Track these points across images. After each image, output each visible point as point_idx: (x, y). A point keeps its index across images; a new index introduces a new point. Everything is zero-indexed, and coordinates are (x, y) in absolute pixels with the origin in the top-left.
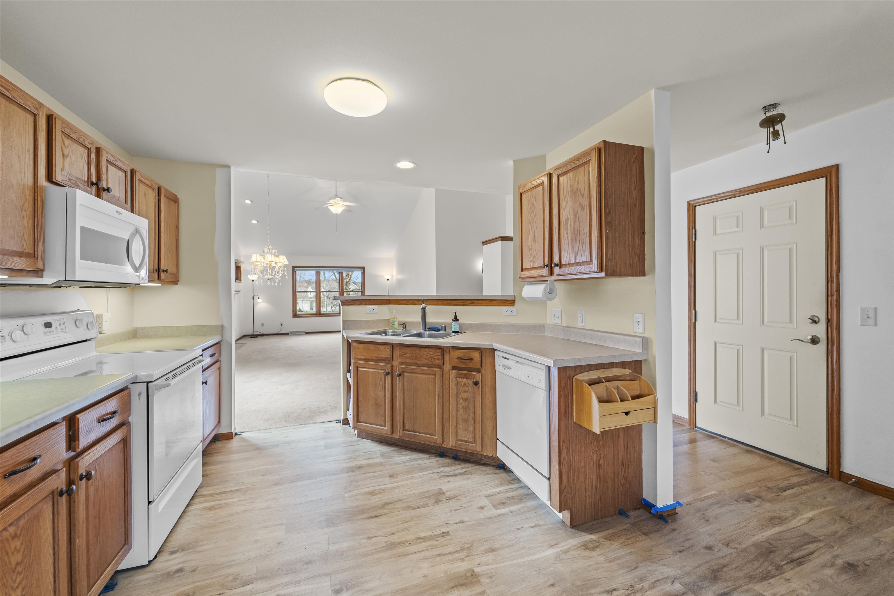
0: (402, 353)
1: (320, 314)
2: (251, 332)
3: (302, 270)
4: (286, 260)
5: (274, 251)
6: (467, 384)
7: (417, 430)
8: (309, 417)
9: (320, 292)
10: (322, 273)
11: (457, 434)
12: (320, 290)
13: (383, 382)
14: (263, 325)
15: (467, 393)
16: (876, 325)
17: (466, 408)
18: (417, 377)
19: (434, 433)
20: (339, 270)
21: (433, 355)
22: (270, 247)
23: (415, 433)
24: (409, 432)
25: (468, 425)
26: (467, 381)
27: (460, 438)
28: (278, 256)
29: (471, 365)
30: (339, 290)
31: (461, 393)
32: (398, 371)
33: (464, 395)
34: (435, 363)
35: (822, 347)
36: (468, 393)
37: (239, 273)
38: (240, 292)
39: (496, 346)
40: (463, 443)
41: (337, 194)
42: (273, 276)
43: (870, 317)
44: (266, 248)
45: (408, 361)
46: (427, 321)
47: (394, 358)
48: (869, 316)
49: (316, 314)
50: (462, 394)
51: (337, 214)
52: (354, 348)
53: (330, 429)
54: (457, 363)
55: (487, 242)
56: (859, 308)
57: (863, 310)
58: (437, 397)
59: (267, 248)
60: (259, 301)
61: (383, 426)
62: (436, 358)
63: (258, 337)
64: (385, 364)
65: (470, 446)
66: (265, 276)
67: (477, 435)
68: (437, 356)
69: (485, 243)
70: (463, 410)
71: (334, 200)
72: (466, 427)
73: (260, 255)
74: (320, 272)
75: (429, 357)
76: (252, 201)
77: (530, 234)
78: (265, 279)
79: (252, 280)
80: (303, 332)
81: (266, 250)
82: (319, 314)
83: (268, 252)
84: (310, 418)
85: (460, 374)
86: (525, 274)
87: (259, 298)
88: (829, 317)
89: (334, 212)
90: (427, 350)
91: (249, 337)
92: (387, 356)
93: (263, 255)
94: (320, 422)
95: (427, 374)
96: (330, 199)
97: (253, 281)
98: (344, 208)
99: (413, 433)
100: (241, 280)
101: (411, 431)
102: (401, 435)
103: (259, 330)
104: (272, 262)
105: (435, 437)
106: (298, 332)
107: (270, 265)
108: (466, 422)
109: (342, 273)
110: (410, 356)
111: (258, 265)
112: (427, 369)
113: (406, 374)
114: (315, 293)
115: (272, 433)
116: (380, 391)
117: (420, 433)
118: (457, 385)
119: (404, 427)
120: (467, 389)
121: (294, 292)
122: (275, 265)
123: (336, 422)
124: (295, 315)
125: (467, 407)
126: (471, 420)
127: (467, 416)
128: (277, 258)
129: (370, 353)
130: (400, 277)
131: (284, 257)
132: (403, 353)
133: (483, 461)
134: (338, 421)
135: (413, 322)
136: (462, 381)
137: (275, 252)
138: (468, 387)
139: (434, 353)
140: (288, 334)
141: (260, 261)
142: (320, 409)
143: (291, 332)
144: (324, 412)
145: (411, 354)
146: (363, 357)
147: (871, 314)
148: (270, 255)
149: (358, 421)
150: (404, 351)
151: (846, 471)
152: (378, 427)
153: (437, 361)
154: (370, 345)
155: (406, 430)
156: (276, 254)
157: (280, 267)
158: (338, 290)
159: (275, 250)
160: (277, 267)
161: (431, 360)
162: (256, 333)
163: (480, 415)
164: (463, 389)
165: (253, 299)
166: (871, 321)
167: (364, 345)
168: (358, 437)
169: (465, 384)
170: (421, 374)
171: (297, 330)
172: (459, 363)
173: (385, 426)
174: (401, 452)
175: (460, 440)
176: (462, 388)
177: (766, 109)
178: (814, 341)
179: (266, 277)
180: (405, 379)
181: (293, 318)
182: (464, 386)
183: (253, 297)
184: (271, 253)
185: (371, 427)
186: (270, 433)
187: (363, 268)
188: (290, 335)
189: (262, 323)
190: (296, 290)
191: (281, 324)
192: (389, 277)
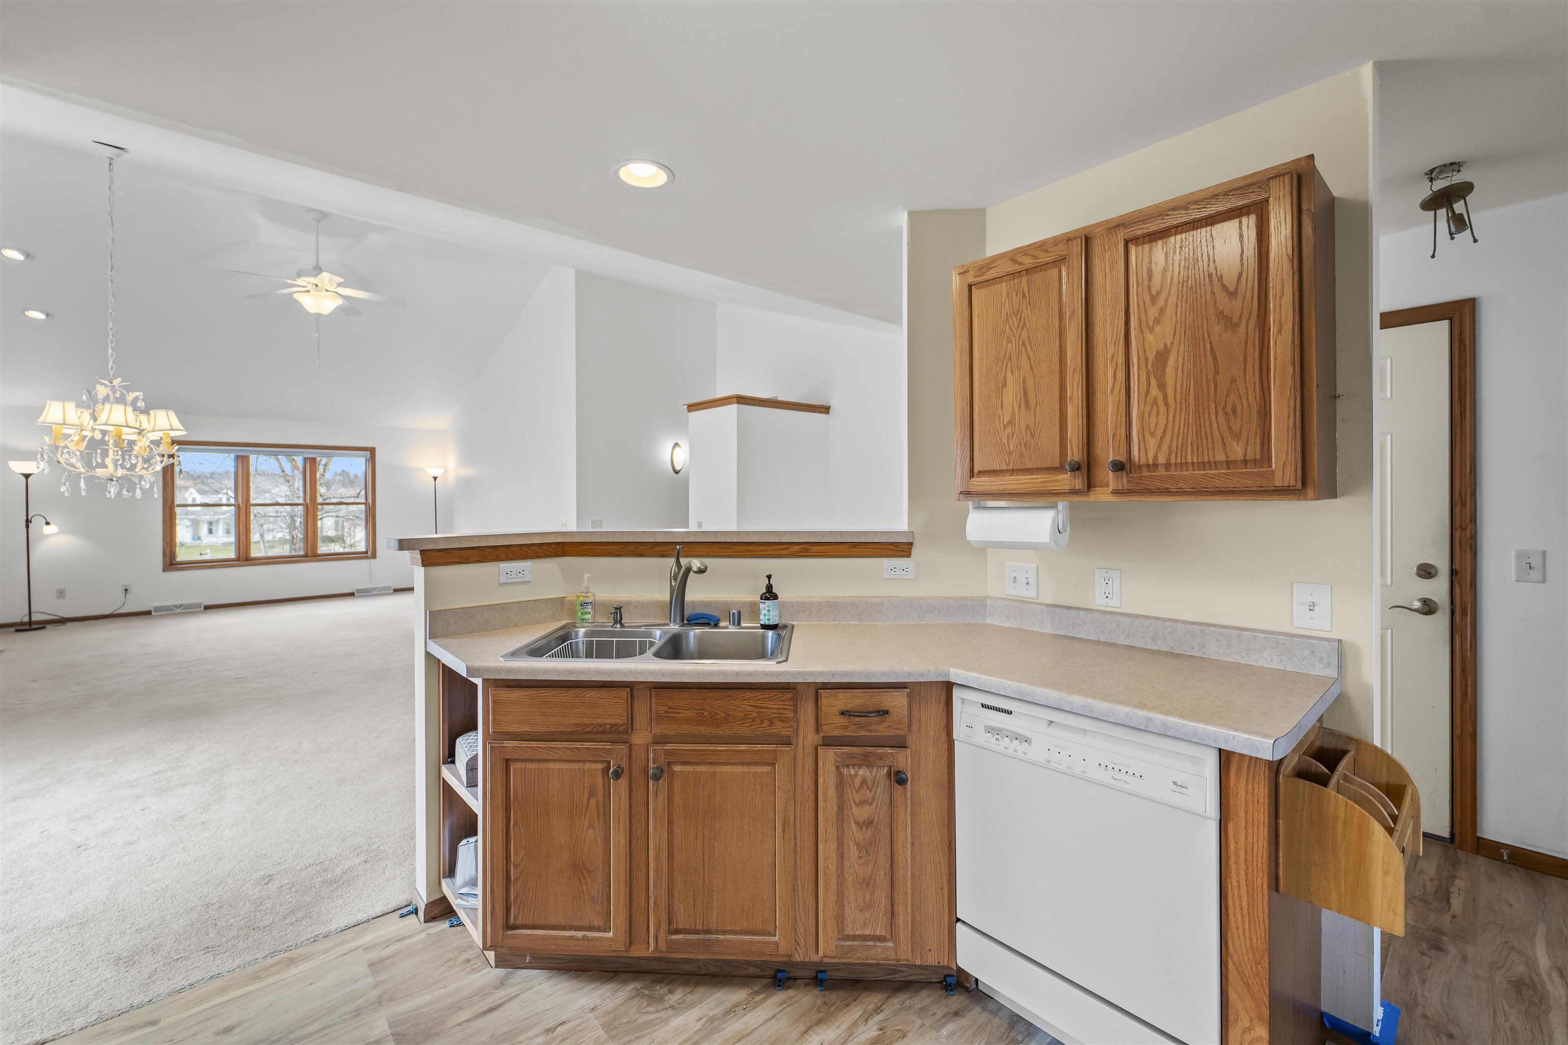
0: (666, 709)
1: (247, 560)
2: (19, 614)
3: (191, 450)
4: (176, 423)
5: (131, 396)
6: (869, 781)
7: (714, 928)
8: (293, 912)
9: (248, 504)
10: (253, 458)
11: (840, 920)
12: (248, 500)
13: (601, 799)
14: (61, 594)
15: (870, 804)
16: (1544, 581)
17: (867, 848)
18: (714, 773)
19: (771, 929)
20: (303, 452)
21: (766, 708)
22: (117, 382)
23: (707, 936)
24: (689, 937)
25: (872, 893)
26: (871, 772)
27: (849, 931)
28: (146, 412)
29: (882, 729)
30: (305, 499)
31: (853, 806)
32: (654, 763)
33: (863, 813)
34: (773, 730)
35: (1441, 620)
36: (874, 804)
39: (956, 674)
40: (859, 943)
41: (320, 265)
42: (128, 470)
43: (1533, 568)
44: (102, 384)
45: (686, 729)
46: (686, 599)
47: (637, 725)
48: (1532, 565)
49: (238, 559)
50: (855, 810)
51: (320, 315)
52: (494, 703)
53: (388, 951)
54: (840, 727)
55: (701, 406)
56: (1513, 553)
57: (1520, 555)
58: (779, 825)
59: (106, 386)
60: (47, 530)
61: (599, 930)
62: (775, 718)
63: (44, 628)
64: (608, 746)
65: (879, 950)
66: (98, 470)
67: (901, 918)
68: (781, 711)
69: (692, 407)
70: (857, 853)
71: (312, 280)
72: (868, 897)
73: (77, 406)
74: (247, 457)
75: (755, 715)
76: (27, 255)
77: (1005, 385)
78: (99, 478)
79: (23, 474)
80: (199, 605)
81: (101, 391)
82: (244, 558)
83: (108, 396)
84: (300, 915)
85: (852, 756)
86: (981, 483)
87: (48, 523)
88: (1457, 566)
89: (312, 311)
90: (749, 694)
91: (13, 629)
92: (613, 722)
93: (91, 404)
94: (342, 925)
95: (748, 764)
96: (300, 275)
97: (27, 476)
98: (340, 302)
99: (701, 936)
101: (696, 932)
102: (663, 948)
103: (44, 608)
104: (124, 430)
105: (773, 939)
106: (181, 606)
107: (119, 436)
108: (868, 884)
109: (314, 460)
110: (695, 715)
111: (70, 435)
112: (749, 751)
113: (677, 768)
114: (233, 508)
115: (163, 1023)
116: (591, 826)
117: (724, 932)
118: (841, 784)
119: (670, 922)
120: (870, 795)
121: (169, 506)
122: (134, 437)
123: (402, 916)
124: (171, 564)
125: (870, 844)
126: (882, 877)
127: (870, 868)
128: (143, 418)
129: (553, 716)
130: (466, 472)
131: (172, 414)
132: (670, 708)
133: (900, 975)
134: (404, 911)
135: (638, 602)
136: (856, 775)
137: (136, 399)
138: (874, 790)
139: (769, 704)
140: (148, 613)
141: (77, 422)
142: (326, 870)
143: (157, 609)
144: (345, 878)
145: (694, 709)
146: (527, 729)
147: (1536, 562)
148: (120, 408)
149: (509, 927)
150: (671, 704)
151: (1488, 836)
152: (580, 934)
153: (779, 724)
154: (555, 692)
155: (677, 931)
156: (141, 404)
157: (157, 443)
158: (301, 501)
159: (136, 394)
160: (143, 443)
161: (762, 722)
162: (35, 618)
163: (907, 861)
164: (857, 797)
165: (27, 527)
166: (1536, 575)
167: (530, 692)
168: (497, 966)
169: (864, 781)
170: (726, 764)
171: (178, 603)
172: (846, 727)
173: (607, 929)
174: (661, 999)
175: (847, 938)
176: (857, 792)
177: (1432, 174)
178: (1428, 607)
179: (99, 472)
180: (677, 783)
181: (164, 572)
182: (861, 787)
183: (28, 522)
184: (122, 401)
185: (557, 938)
186: (153, 1023)
187: (372, 451)
188: (155, 616)
189: (58, 590)
190: (173, 502)
191: (126, 590)
192: (437, 472)
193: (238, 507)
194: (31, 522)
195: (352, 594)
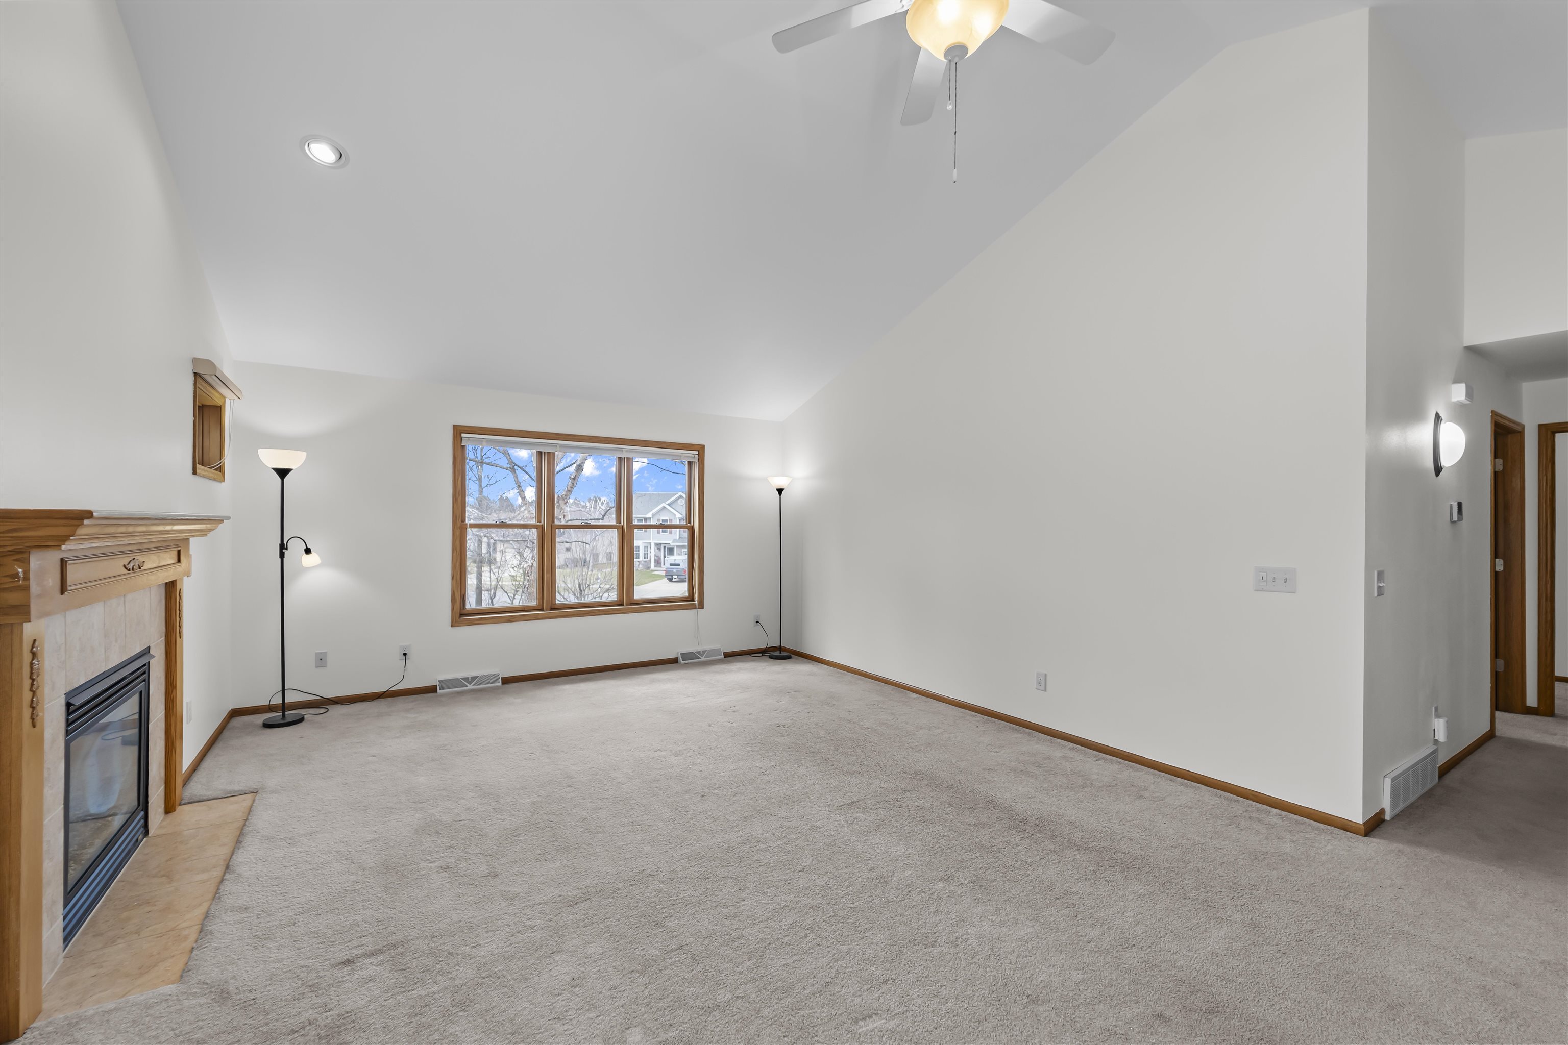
1: (551, 609)
9: (553, 526)
10: (559, 456)
12: (553, 519)
14: (321, 661)
20: (621, 450)
30: (619, 519)
37: (214, 435)
38: (221, 525)
49: (540, 607)
60: (307, 560)
63: (301, 720)
74: (553, 454)
79: (277, 470)
80: (493, 678)
82: (547, 605)
87: (308, 551)
97: (283, 473)
100: (220, 469)
103: (306, 683)
106: (474, 678)
109: (629, 460)
114: (534, 530)
121: (460, 526)
124: (462, 615)
140: (432, 690)
143: (445, 684)
158: (614, 522)
162: (291, 698)
165: (282, 556)
171: (470, 674)
181: (452, 626)
183: (283, 547)
187: (700, 450)
188: (442, 695)
189: (317, 654)
190: (463, 521)
191: (405, 654)
192: (781, 482)
193: (541, 529)
194: (287, 549)
195: (675, 661)
